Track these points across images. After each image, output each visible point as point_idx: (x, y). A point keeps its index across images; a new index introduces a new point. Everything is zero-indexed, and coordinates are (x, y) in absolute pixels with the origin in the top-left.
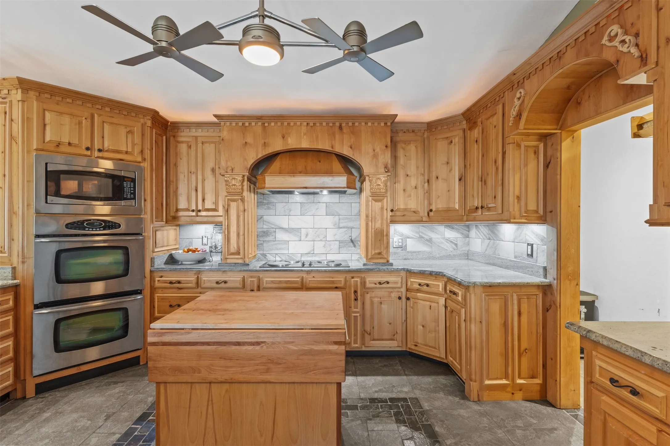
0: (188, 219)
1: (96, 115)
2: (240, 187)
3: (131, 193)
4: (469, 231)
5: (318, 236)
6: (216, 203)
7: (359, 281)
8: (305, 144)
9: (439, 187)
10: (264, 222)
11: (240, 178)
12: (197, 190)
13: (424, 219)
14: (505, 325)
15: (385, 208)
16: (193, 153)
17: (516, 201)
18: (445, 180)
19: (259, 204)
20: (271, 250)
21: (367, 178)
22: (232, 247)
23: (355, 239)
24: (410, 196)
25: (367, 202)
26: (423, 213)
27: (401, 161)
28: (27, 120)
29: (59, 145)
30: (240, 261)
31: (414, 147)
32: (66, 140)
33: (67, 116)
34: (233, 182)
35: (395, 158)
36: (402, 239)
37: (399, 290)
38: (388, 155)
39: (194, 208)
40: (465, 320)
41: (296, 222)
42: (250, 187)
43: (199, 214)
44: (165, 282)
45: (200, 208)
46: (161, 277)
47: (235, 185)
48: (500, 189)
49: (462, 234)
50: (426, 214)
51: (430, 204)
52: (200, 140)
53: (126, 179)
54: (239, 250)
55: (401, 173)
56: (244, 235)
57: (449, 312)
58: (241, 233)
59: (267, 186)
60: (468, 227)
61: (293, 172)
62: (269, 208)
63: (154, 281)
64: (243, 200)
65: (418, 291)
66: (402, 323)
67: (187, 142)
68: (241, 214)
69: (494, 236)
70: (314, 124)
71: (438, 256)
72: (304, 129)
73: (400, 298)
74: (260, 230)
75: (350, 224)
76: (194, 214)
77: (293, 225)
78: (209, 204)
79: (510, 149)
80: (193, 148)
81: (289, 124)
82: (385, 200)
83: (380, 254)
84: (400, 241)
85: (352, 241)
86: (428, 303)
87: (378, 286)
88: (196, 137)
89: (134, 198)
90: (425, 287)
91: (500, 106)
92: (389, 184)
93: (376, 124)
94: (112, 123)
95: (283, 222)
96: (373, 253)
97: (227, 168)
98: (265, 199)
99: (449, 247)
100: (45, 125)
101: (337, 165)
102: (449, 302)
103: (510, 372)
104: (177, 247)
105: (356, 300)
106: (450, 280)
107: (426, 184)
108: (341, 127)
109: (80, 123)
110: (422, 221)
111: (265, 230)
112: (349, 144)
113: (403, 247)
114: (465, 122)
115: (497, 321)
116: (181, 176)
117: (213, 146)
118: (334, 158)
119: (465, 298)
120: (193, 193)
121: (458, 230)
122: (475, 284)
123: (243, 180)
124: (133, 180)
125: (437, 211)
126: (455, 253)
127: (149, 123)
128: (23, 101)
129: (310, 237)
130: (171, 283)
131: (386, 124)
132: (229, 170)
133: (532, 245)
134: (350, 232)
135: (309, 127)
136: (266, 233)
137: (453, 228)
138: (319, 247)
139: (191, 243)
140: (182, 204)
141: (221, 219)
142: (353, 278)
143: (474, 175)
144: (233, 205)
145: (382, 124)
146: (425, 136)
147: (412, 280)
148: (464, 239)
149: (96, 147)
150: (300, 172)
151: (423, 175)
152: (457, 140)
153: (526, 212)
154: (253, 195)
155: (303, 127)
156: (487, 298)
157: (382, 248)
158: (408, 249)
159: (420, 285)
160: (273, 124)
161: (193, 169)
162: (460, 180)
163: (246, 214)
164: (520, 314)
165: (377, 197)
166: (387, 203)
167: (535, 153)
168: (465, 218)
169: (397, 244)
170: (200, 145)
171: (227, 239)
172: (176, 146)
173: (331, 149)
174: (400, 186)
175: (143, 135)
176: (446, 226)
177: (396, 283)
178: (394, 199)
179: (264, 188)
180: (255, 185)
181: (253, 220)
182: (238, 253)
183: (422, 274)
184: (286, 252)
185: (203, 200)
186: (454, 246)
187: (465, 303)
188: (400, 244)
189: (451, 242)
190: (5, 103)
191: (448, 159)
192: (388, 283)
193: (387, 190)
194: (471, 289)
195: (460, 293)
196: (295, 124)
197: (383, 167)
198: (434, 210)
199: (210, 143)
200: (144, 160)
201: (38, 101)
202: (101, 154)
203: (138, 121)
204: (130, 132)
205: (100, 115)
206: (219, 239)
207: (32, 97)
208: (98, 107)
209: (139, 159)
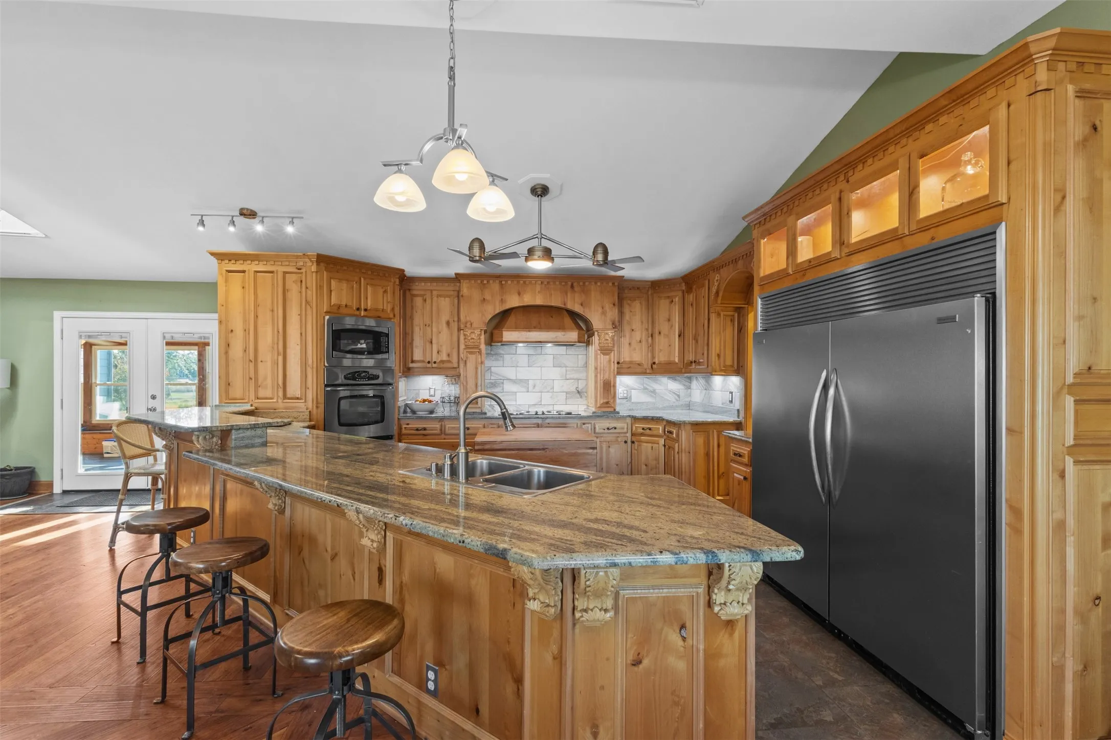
0: (422, 370)
1: (362, 279)
2: (478, 341)
3: (386, 347)
4: (690, 383)
5: (546, 387)
6: (451, 355)
7: (590, 428)
8: (539, 301)
9: (661, 342)
10: (492, 374)
11: (478, 332)
12: (431, 343)
13: (648, 371)
14: (707, 454)
15: (612, 360)
16: (428, 307)
17: (717, 358)
18: (667, 336)
19: (492, 355)
21: (596, 333)
23: (581, 390)
24: (635, 349)
25: (596, 355)
26: (647, 365)
27: (627, 317)
28: (320, 287)
29: (339, 307)
31: (639, 304)
32: (344, 303)
33: (344, 282)
34: (472, 336)
35: (621, 313)
36: (627, 390)
37: (625, 435)
38: (616, 311)
39: (428, 360)
40: (678, 453)
41: (523, 373)
42: (486, 340)
43: (433, 365)
44: (411, 429)
45: (434, 359)
46: (408, 424)
47: (473, 339)
48: (706, 348)
49: (685, 385)
50: (650, 367)
51: (653, 357)
52: (435, 293)
53: (382, 335)
55: (626, 328)
56: (481, 385)
57: (668, 448)
59: (504, 339)
60: (690, 378)
61: (528, 328)
62: (497, 360)
63: (401, 428)
64: (480, 353)
65: (642, 434)
66: (628, 465)
67: (422, 296)
68: (479, 366)
69: (708, 387)
70: (548, 283)
71: (661, 406)
72: (538, 287)
73: (626, 442)
74: (489, 381)
75: (576, 376)
76: (429, 365)
77: (520, 377)
78: (443, 356)
79: (713, 317)
80: (428, 301)
81: (525, 282)
82: (612, 354)
83: (607, 403)
84: (625, 392)
85: (578, 392)
86: (650, 445)
87: (606, 431)
88: (432, 291)
89: (388, 352)
90: (648, 431)
91: (707, 282)
92: (616, 338)
93: (605, 284)
94: (372, 285)
95: (510, 373)
96: (602, 402)
97: (466, 322)
98: (493, 351)
99: (671, 398)
100: (331, 291)
101: (568, 320)
102: (667, 441)
103: (711, 491)
104: (410, 398)
106: (669, 423)
107: (650, 339)
108: (572, 286)
109: (353, 287)
110: (646, 373)
111: (493, 381)
112: (580, 302)
113: (627, 398)
114: (684, 284)
115: (701, 451)
116: (416, 329)
117: (449, 299)
118: (565, 313)
119: (678, 435)
120: (429, 346)
121: (680, 382)
122: (684, 423)
123: (481, 334)
124: (387, 335)
125: (659, 364)
126: (677, 403)
127: (398, 283)
128: (317, 272)
129: (537, 389)
130: (417, 430)
131: (613, 284)
132: (467, 325)
133: (732, 393)
134: (577, 383)
135: (543, 286)
136: (494, 385)
137: (676, 380)
138: (546, 398)
139: (418, 394)
140: (417, 356)
141: (457, 371)
142: (584, 424)
143: (690, 333)
144: (471, 357)
145: (610, 284)
146: (650, 293)
147: (636, 425)
148: (686, 391)
149: (363, 307)
150: (535, 328)
151: (647, 330)
152: (677, 299)
153: (724, 367)
155: (537, 285)
156: (694, 434)
157: (610, 398)
158: (632, 401)
159: (643, 429)
160: (509, 282)
161: (428, 322)
162: (679, 336)
163: (482, 366)
164: (719, 446)
165: (605, 351)
166: (613, 356)
167: (731, 320)
168: (683, 370)
169: (622, 395)
170: (435, 298)
171: (464, 388)
172: (413, 300)
173: (563, 306)
174: (625, 341)
175: (394, 293)
176: (669, 378)
177: (623, 428)
178: (619, 352)
179: (501, 342)
183: (645, 419)
184: (514, 403)
185: (439, 353)
186: (676, 397)
187: (677, 440)
188: (625, 395)
189: (675, 393)
190: (301, 273)
191: (670, 315)
192: (615, 428)
193: (614, 344)
194: (682, 426)
195: (675, 431)
196: (530, 282)
197: (611, 323)
198: (657, 363)
199: (445, 296)
200: (394, 316)
201: (326, 271)
202: (366, 313)
203: (391, 281)
204: (385, 292)
205: (365, 279)
206: (452, 390)
207: (324, 268)
208: (363, 271)
209: (391, 316)
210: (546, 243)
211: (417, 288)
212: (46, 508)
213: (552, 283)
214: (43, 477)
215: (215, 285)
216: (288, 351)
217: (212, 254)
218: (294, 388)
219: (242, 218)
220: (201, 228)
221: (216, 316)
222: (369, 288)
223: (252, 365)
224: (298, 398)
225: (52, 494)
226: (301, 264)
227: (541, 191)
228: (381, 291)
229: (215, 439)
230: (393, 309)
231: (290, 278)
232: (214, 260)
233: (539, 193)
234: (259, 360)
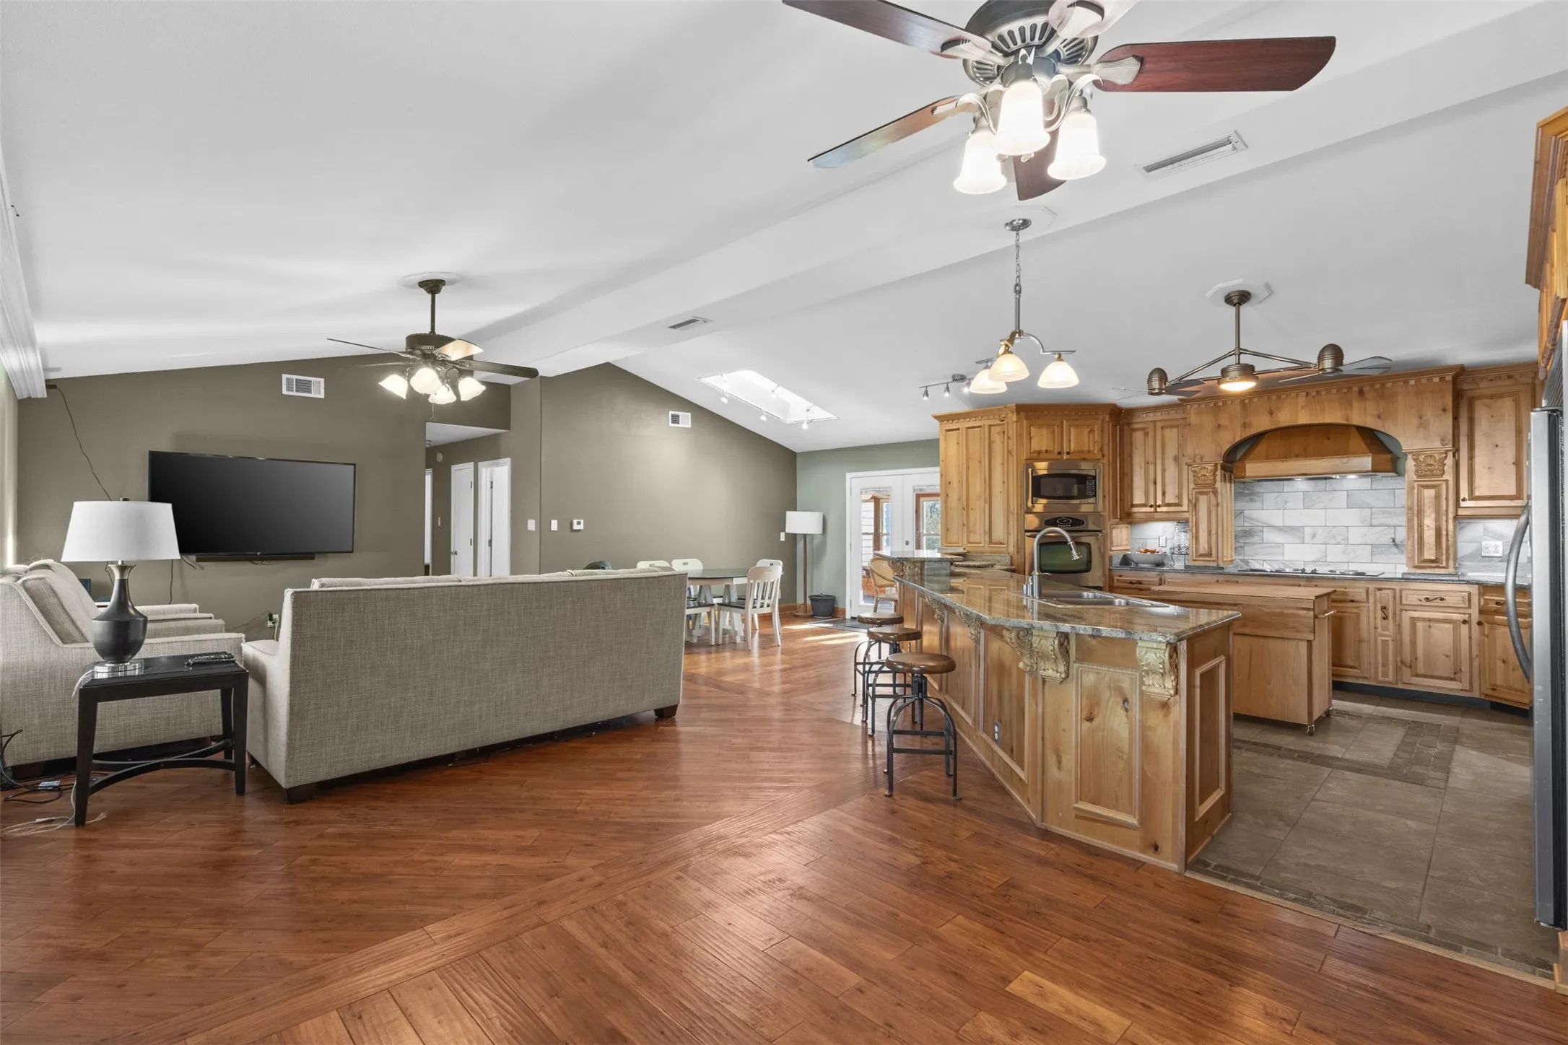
0: (1143, 516)
1: (1065, 422)
2: (1212, 478)
3: (1092, 491)
5: (1334, 537)
6: (1180, 497)
7: (1391, 595)
8: (1303, 419)
10: (1246, 519)
11: (1210, 468)
12: (1155, 483)
15: (1443, 497)
16: (1150, 440)
19: (1238, 495)
20: (1256, 554)
21: (1408, 457)
22: (1201, 547)
23: (1402, 542)
25: (1411, 488)
27: (1484, 425)
28: (1019, 436)
29: (1039, 452)
30: (1215, 564)
31: (1511, 403)
32: (1044, 449)
33: (1045, 427)
34: (1203, 472)
36: (1500, 544)
37: (1463, 610)
38: (1446, 422)
39: (1152, 503)
41: (1294, 517)
42: (1225, 475)
43: (1159, 509)
44: (1124, 582)
45: (1159, 502)
46: (1121, 576)
47: (1204, 475)
52: (1159, 425)
53: (1088, 478)
54: (1211, 551)
55: (1483, 443)
56: (1217, 533)
58: (1214, 531)
59: (1247, 475)
61: (1285, 456)
62: (1252, 500)
63: (1113, 580)
64: (1215, 493)
65: (1497, 613)
66: (1472, 658)
67: (1143, 429)
68: (1213, 509)
70: (1318, 393)
72: (1302, 401)
73: (1463, 622)
74: (1239, 529)
75: (1388, 521)
76: (1152, 510)
77: (1291, 523)
78: (1170, 498)
80: (1151, 434)
81: (1279, 397)
82: (1444, 486)
83: (1434, 561)
84: (1497, 546)
85: (1395, 545)
87: (1424, 602)
88: (1154, 422)
89: (1095, 496)
92: (1449, 462)
93: (1424, 381)
94: (1076, 426)
95: (1275, 518)
96: (1422, 559)
97: (1195, 456)
98: (1248, 489)
100: (1031, 438)
101: (1357, 441)
104: (1129, 548)
105: (1385, 618)
108: (1361, 393)
109: (1054, 431)
111: (1247, 529)
112: (1376, 412)
113: (1502, 557)
117: (1175, 430)
118: (1354, 432)
120: (1151, 487)
123: (1216, 470)
124: (1094, 478)
127: (1107, 418)
128: (1017, 422)
129: (1319, 539)
130: (1131, 583)
131: (1442, 379)
132: (1198, 459)
134: (1392, 532)
135: (1309, 398)
136: (1248, 533)
138: (1336, 553)
139: (1145, 544)
140: (1138, 498)
141: (1186, 515)
142: (1381, 589)
144: (1203, 499)
145: (1437, 380)
147: (1486, 597)
149: (1065, 451)
150: (1296, 455)
154: (1228, 485)
155: (1300, 398)
157: (1439, 553)
159: (1500, 604)
160: (1256, 400)
161: (1151, 459)
163: (1219, 509)
165: (1427, 481)
169: (1489, 551)
170: (1159, 430)
171: (1196, 537)
172: (1131, 436)
173: (1345, 422)
175: (1102, 431)
177: (1461, 600)
179: (1244, 477)
180: (1231, 472)
181: (1229, 516)
182: (1210, 555)
183: (1499, 587)
184: (1281, 558)
185: (1164, 494)
188: (1497, 551)
190: (1004, 425)
192: (1443, 599)
193: (1445, 471)
196: (1288, 396)
197: (1438, 439)
199: (1171, 427)
200: (1103, 456)
201: (1027, 419)
202: (1068, 457)
203: (1098, 419)
204: (1092, 431)
205: (1067, 421)
206: (1184, 539)
207: (1024, 417)
208: (1066, 413)
209: (1099, 456)
210: (1245, 359)
211: (1139, 421)
212: (840, 626)
213: (1324, 393)
214: (840, 606)
215: (937, 441)
216: (993, 499)
217: (936, 417)
218: (999, 533)
219: (955, 384)
220: (925, 398)
221: (937, 469)
222: (1073, 430)
223: (965, 513)
224: (1001, 544)
225: (845, 619)
226: (1004, 415)
227: (1239, 299)
228: (1086, 431)
229: (916, 569)
230: (1102, 449)
231: (995, 430)
232: (937, 422)
233: (1236, 301)
234: (970, 507)
